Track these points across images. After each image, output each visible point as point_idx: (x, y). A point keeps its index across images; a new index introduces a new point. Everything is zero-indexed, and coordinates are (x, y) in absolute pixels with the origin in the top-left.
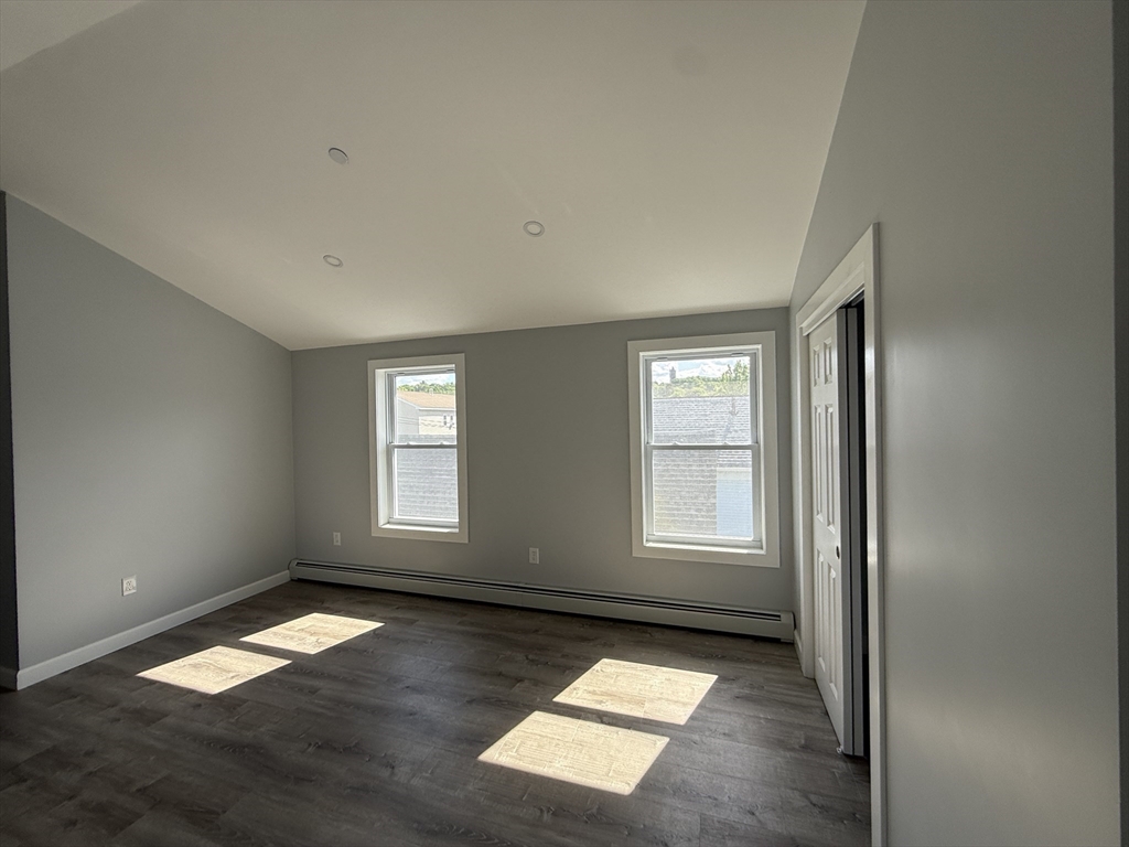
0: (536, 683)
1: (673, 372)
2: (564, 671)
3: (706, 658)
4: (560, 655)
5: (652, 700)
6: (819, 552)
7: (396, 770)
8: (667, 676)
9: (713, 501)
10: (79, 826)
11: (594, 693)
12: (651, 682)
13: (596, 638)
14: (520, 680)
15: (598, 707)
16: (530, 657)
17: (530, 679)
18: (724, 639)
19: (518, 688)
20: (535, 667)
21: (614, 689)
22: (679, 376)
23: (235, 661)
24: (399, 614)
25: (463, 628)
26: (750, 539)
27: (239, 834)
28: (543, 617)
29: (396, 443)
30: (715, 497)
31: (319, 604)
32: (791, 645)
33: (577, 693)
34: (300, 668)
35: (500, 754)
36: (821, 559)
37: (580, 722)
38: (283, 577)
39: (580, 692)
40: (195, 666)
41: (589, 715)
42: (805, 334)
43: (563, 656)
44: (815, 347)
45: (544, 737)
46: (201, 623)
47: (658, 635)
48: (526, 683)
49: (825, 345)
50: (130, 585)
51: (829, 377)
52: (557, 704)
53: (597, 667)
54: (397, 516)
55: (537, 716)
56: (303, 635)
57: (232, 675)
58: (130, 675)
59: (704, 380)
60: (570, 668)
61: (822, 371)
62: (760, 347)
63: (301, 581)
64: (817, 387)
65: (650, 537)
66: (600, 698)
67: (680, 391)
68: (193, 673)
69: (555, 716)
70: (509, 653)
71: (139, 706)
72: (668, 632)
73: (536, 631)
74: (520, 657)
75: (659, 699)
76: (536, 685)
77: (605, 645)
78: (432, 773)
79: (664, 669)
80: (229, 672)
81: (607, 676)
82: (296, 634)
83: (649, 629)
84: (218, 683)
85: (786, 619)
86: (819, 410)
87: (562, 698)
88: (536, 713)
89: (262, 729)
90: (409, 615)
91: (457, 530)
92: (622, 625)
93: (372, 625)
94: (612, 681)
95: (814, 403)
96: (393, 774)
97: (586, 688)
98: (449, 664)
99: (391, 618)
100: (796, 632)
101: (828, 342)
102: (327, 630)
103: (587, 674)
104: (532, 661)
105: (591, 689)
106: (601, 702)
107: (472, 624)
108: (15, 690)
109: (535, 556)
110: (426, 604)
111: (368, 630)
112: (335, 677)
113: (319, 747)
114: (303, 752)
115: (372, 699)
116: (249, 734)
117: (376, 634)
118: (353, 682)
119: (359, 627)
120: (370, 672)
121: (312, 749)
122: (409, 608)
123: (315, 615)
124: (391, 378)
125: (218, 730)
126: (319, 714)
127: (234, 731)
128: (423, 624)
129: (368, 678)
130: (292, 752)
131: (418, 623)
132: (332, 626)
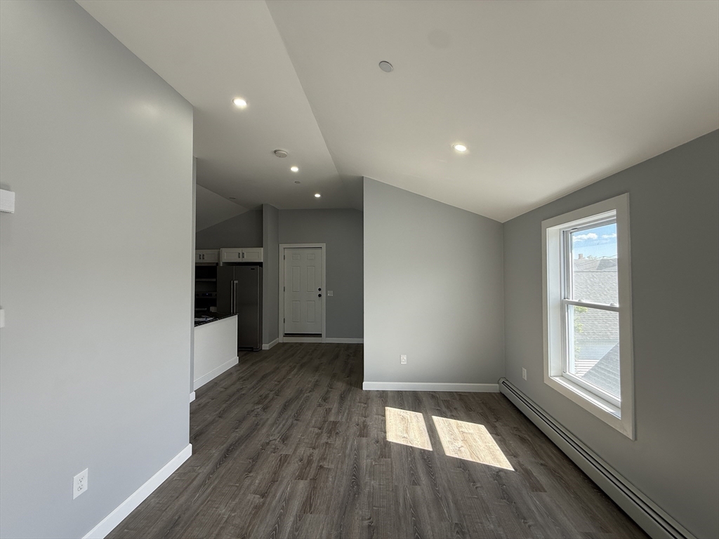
24: (536, 471)
34: (430, 460)
38: (493, 387)
50: (404, 360)
56: (459, 436)
57: (406, 435)
58: (385, 405)
63: (504, 396)
68: (397, 422)
71: (369, 424)
82: (457, 433)
84: (396, 435)
89: (372, 482)
90: (543, 480)
93: (504, 464)
99: (525, 469)
102: (474, 444)
108: (361, 389)
111: (498, 466)
112: (434, 484)
113: (369, 526)
114: (362, 520)
115: (429, 527)
116: (367, 478)
117: (498, 473)
118: (437, 500)
119: (495, 458)
120: (456, 503)
121: (366, 523)
122: (552, 473)
123: (482, 427)
124: (566, 235)
125: (365, 462)
126: (397, 503)
127: (366, 470)
128: (548, 499)
129: (448, 506)
130: (361, 513)
131: (543, 494)
132: (480, 443)
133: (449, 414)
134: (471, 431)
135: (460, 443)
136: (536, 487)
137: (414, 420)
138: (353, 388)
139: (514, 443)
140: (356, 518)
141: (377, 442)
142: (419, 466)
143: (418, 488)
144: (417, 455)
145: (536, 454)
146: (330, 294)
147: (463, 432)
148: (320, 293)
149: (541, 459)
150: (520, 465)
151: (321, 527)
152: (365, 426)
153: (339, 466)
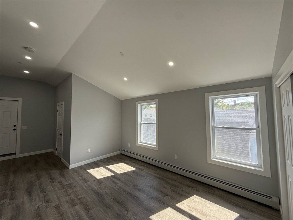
0: (172, 197)
1: (235, 101)
2: (181, 196)
3: (235, 205)
4: (181, 190)
5: (210, 216)
6: (289, 177)
7: (128, 213)
8: (218, 208)
9: (248, 145)
10: (68, 203)
11: (189, 207)
12: (211, 209)
13: (194, 187)
14: (167, 195)
15: (190, 212)
16: (172, 188)
17: (170, 196)
18: (244, 200)
19: (165, 198)
20: (172, 192)
21: (197, 207)
22: (237, 102)
23: (104, 172)
24: (140, 167)
25: (155, 174)
26: (256, 164)
27: (92, 217)
28: (178, 176)
29: (142, 122)
30: (249, 144)
31: (124, 161)
32: (278, 211)
33: (183, 205)
34: (116, 177)
35: (156, 218)
36: (290, 180)
37: (183, 216)
38: (118, 153)
39: (185, 205)
40: (97, 171)
41: (186, 214)
42: (278, 86)
43: (182, 191)
44: (283, 91)
45: (170, 217)
46: (101, 161)
47: (216, 191)
48: (169, 197)
49: (287, 91)
50: (89, 150)
51: (289, 104)
52: (177, 207)
53: (192, 197)
54: (142, 141)
55: (169, 209)
56: (118, 168)
57: (103, 175)
58: (86, 170)
59: (247, 103)
60: (183, 195)
61: (286, 101)
62: (258, 92)
63: (122, 154)
64: (284, 107)
65: (214, 157)
66: (191, 209)
67: (237, 107)
68: (96, 173)
69: (175, 211)
70: (166, 185)
71: (85, 178)
72: (220, 191)
73: (175, 180)
74: (169, 187)
75: (213, 216)
76: (171, 198)
77: (196, 190)
78: (137, 217)
79: (217, 205)
80: (102, 174)
81: (195, 202)
82: (117, 167)
83: (214, 189)
84: (99, 176)
85: (275, 199)
86: (286, 117)
87: (178, 205)
88: (169, 208)
89: (104, 191)
90: (142, 168)
91: (155, 147)
92: (204, 185)
93: (133, 169)
94: (197, 204)
95: (284, 114)
96: (127, 214)
97: (187, 204)
98: (149, 185)
99: (138, 168)
100: (280, 206)
101: (288, 89)
102: (123, 168)
103: (188, 199)
104: (172, 190)
105: (189, 205)
106: (191, 211)
107: (158, 174)
108: (69, 169)
109: (176, 157)
110: (147, 165)
111: (132, 170)
112: (122, 181)
113: (113, 200)
114: (110, 200)
115: (128, 190)
116: (101, 191)
117: (134, 171)
118: (125, 184)
119: (131, 169)
120: (130, 182)
121: (112, 199)
122: (143, 166)
123: (122, 163)
124: (141, 106)
125: (96, 188)
126: (116, 190)
127: (99, 189)
128: (145, 171)
129: (129, 183)
130: (108, 199)
131: (144, 170)
132: (125, 167)
133: (111, 164)
134: (120, 165)
135: (120, 169)
136: (142, 170)
137: (101, 170)
138: (63, 170)
139: (132, 164)
140: (108, 201)
141: (95, 181)
142: (114, 180)
143: (118, 184)
144: (111, 178)
145: (138, 164)
146: (24, 128)
147: (119, 167)
148: (15, 128)
149: (139, 164)
150: (137, 167)
151: (99, 210)
152: (85, 179)
153: (87, 194)
